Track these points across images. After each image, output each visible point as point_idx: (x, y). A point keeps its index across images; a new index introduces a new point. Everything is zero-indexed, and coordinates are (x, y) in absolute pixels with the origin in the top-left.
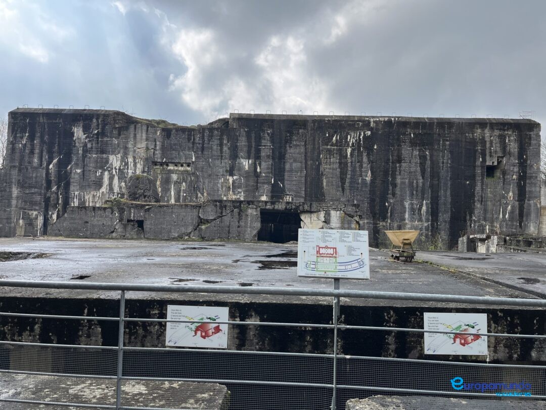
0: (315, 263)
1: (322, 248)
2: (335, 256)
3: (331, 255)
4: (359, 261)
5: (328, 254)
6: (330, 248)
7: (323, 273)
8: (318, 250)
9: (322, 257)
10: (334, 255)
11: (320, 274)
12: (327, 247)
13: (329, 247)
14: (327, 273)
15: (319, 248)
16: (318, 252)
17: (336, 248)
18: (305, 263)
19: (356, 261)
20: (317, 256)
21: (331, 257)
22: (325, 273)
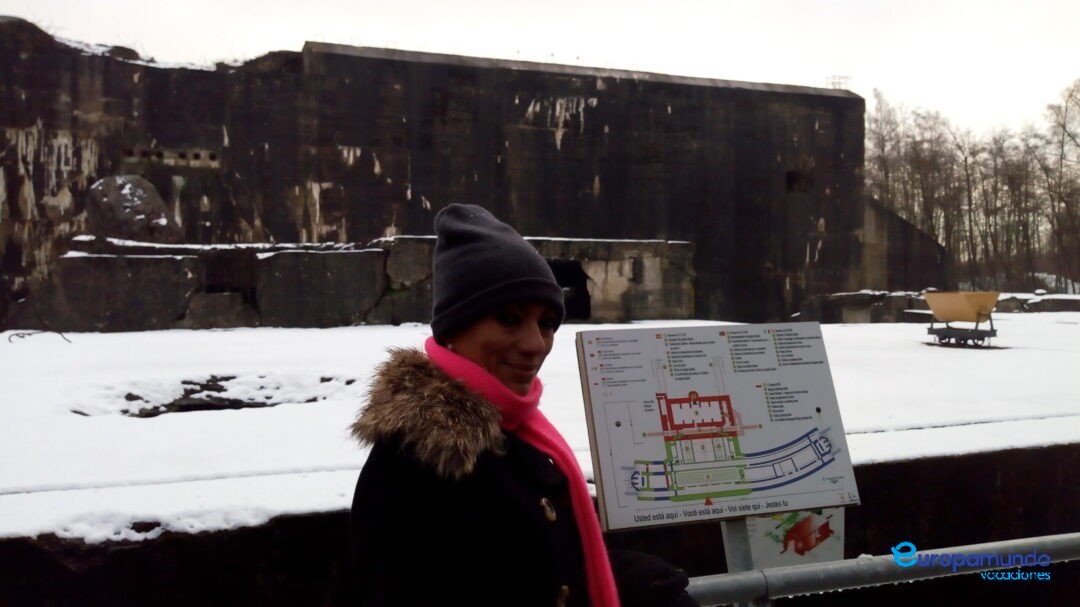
0: (667, 466)
1: (680, 401)
2: (733, 429)
3: (715, 429)
4: (814, 437)
5: (703, 424)
6: (709, 399)
7: (700, 505)
8: (665, 412)
9: (686, 437)
10: (728, 424)
11: (691, 509)
12: (694, 399)
13: (701, 395)
14: (718, 503)
15: (669, 402)
16: (667, 420)
17: (726, 398)
18: (628, 475)
19: (806, 442)
20: (667, 439)
21: (715, 435)
22: (708, 503)
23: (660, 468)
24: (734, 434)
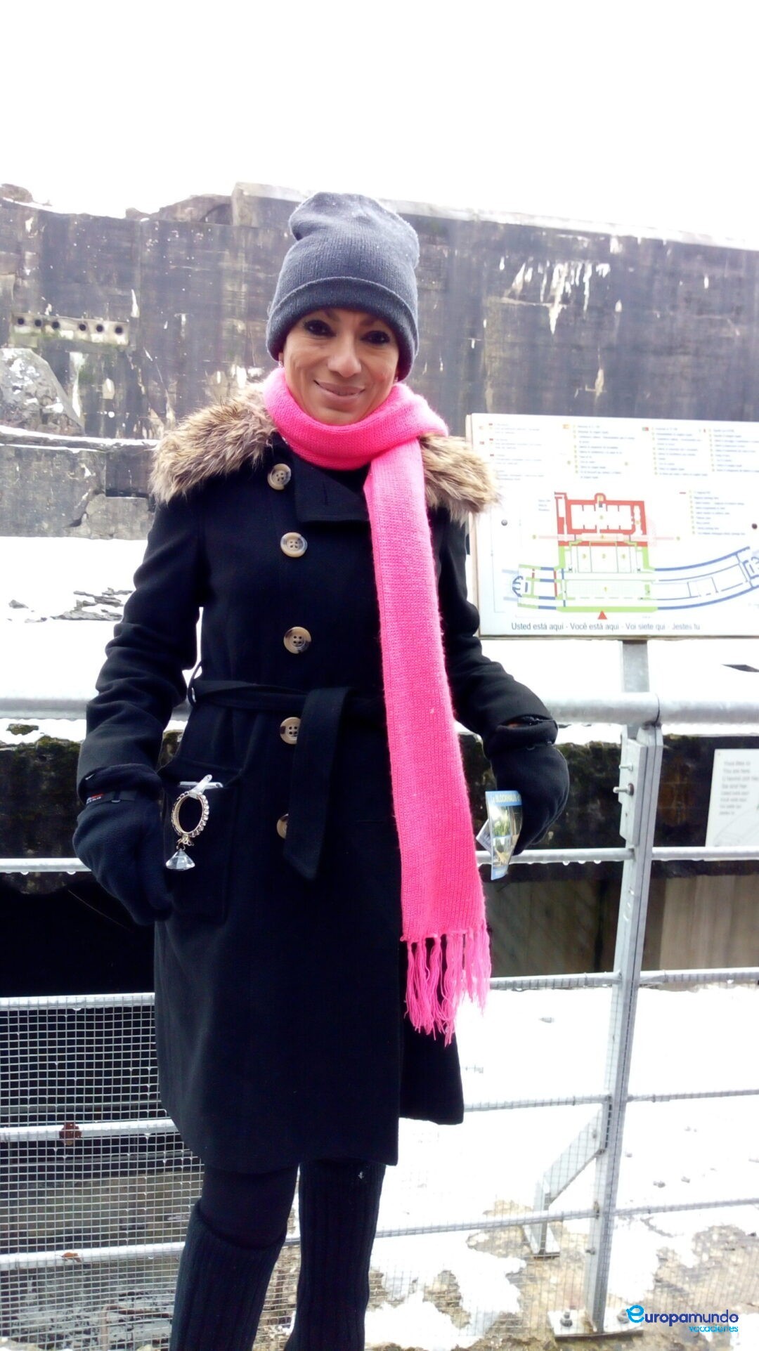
0: (556, 575)
1: (582, 503)
2: (643, 539)
3: (621, 537)
4: (743, 557)
5: (608, 531)
6: (619, 503)
7: (593, 618)
8: (563, 514)
9: (585, 544)
10: (638, 535)
11: (580, 622)
12: (601, 501)
13: (609, 498)
14: (612, 618)
15: (569, 504)
16: (564, 523)
17: (641, 504)
18: (511, 578)
19: (733, 560)
20: (562, 544)
21: (621, 544)
22: (602, 616)
23: (550, 575)
24: (644, 544)
